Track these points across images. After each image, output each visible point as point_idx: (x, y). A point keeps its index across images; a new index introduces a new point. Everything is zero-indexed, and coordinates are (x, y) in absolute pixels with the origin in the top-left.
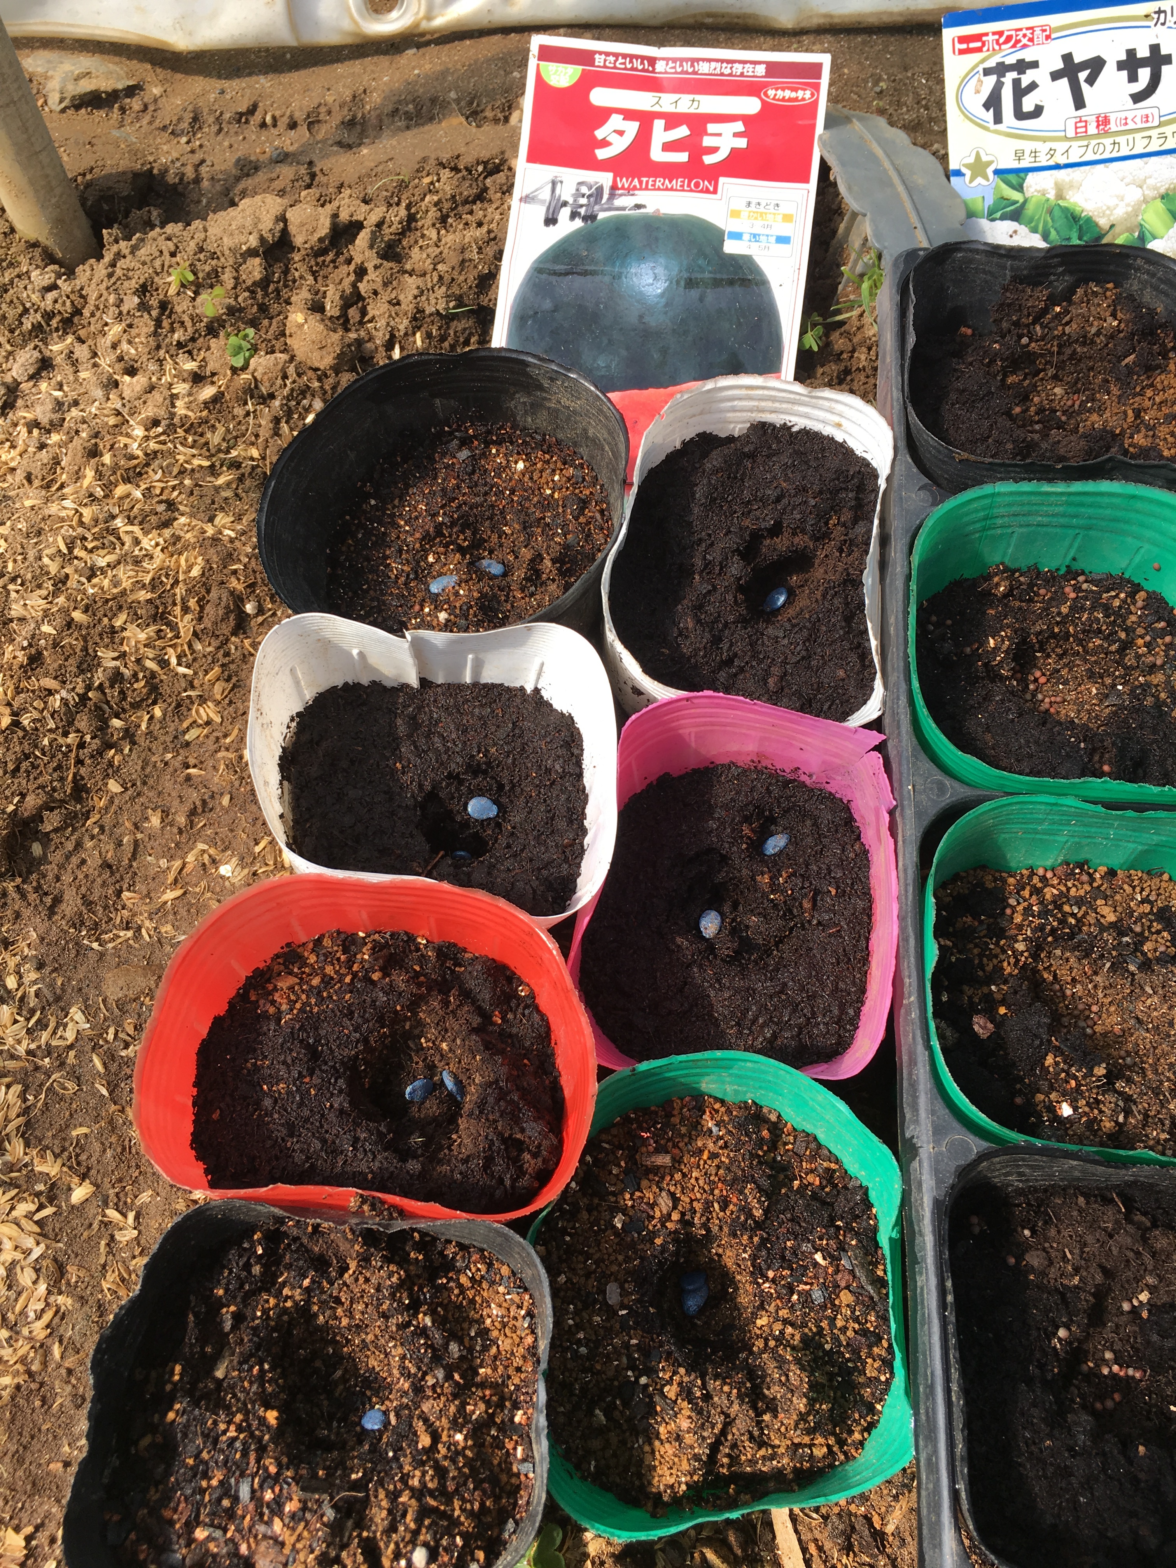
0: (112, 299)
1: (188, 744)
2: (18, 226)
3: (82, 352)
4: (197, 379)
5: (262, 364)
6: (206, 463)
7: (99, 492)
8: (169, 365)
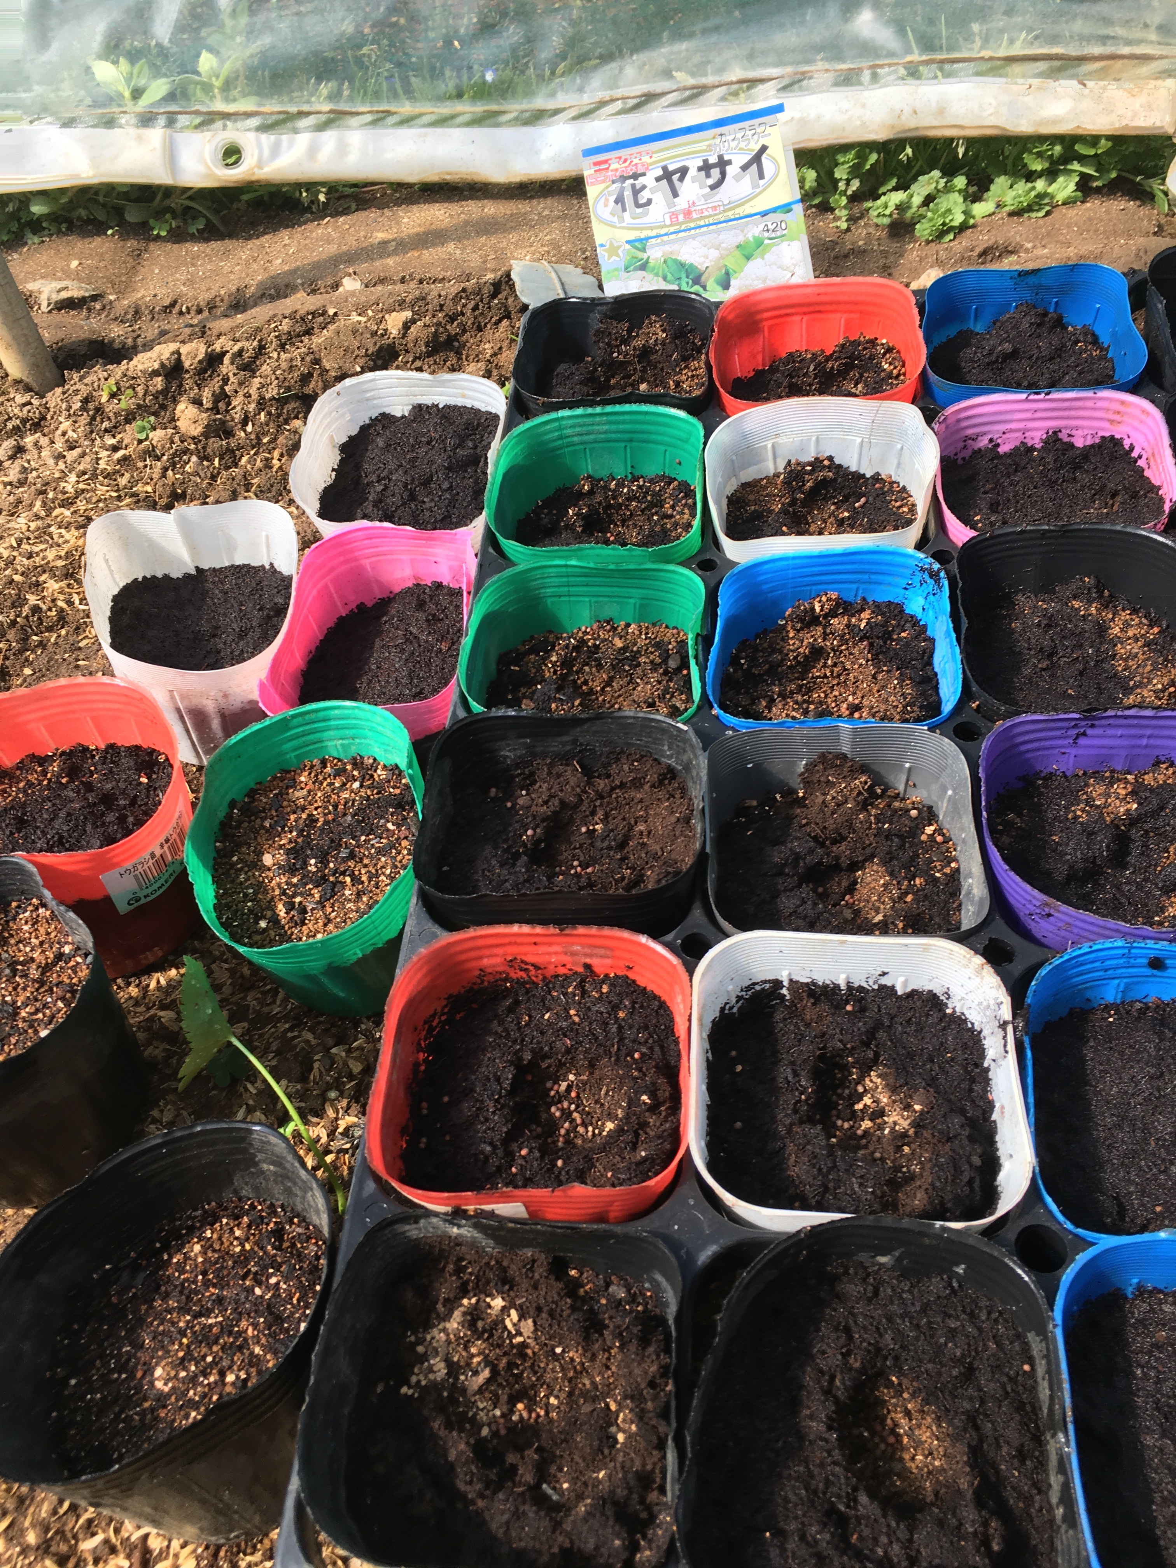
0: (64, 406)
1: (80, 648)
2: (10, 371)
3: (44, 441)
4: (115, 449)
5: (157, 436)
6: (115, 494)
7: (43, 514)
8: (98, 442)
